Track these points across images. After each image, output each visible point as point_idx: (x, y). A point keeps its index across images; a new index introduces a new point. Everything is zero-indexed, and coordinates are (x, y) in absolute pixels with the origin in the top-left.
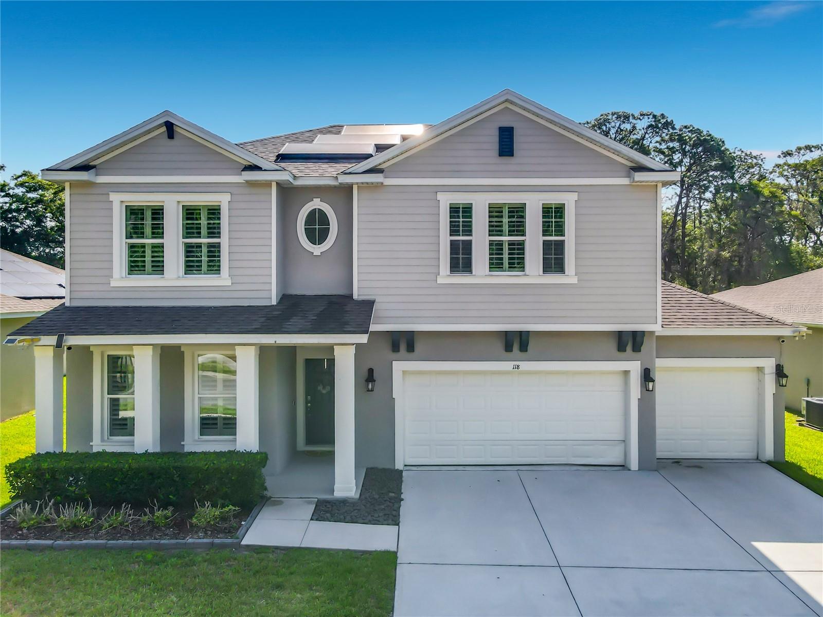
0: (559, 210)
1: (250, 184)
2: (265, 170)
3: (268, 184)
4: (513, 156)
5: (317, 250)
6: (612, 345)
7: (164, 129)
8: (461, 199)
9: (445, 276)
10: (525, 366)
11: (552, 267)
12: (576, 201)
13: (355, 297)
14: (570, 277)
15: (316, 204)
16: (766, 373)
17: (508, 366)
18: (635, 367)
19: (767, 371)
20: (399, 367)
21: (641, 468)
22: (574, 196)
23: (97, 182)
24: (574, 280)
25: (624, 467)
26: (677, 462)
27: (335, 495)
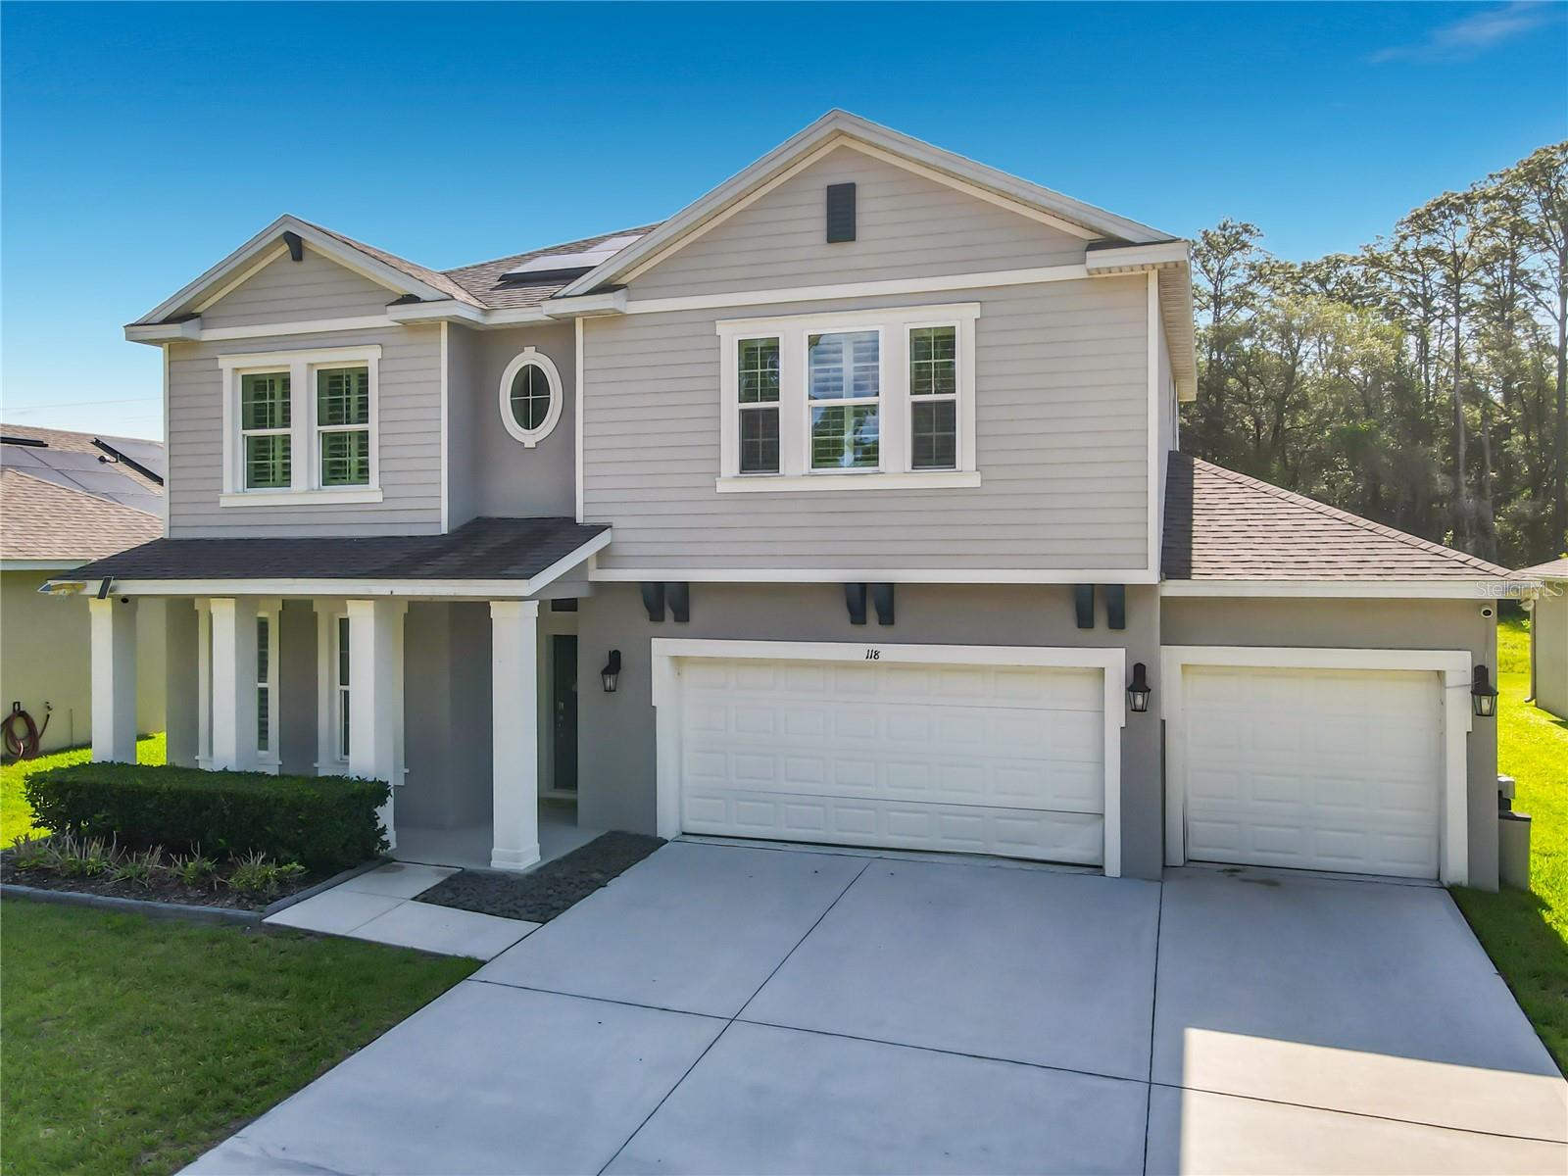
0: (945, 342)
1: (409, 326)
2: (424, 301)
3: (433, 325)
4: (854, 239)
5: (529, 438)
6: (1066, 615)
7: (286, 247)
8: (759, 330)
9: (730, 477)
10: (890, 652)
11: (932, 457)
12: (976, 320)
13: (580, 520)
14: (965, 473)
15: (529, 357)
16: (1447, 685)
17: (856, 652)
18: (1114, 661)
19: (1450, 680)
20: (664, 649)
21: (1128, 871)
22: (974, 310)
23: (203, 340)
24: (974, 481)
25: (1098, 868)
26: (1233, 870)
27: (492, 865)
